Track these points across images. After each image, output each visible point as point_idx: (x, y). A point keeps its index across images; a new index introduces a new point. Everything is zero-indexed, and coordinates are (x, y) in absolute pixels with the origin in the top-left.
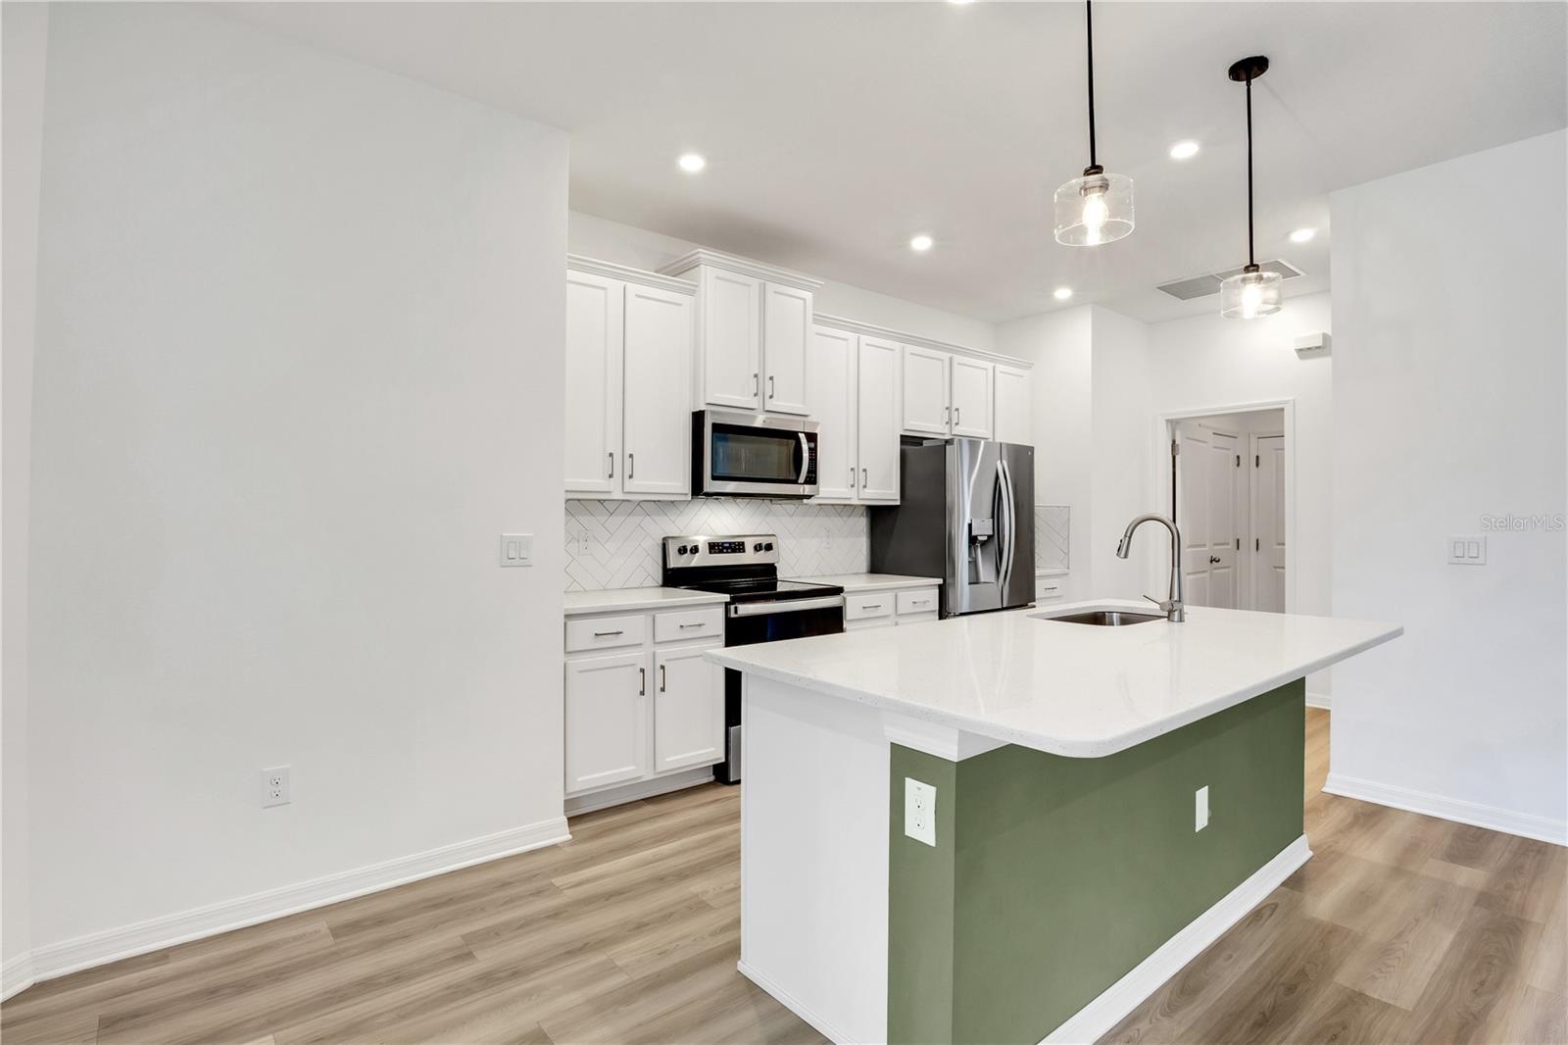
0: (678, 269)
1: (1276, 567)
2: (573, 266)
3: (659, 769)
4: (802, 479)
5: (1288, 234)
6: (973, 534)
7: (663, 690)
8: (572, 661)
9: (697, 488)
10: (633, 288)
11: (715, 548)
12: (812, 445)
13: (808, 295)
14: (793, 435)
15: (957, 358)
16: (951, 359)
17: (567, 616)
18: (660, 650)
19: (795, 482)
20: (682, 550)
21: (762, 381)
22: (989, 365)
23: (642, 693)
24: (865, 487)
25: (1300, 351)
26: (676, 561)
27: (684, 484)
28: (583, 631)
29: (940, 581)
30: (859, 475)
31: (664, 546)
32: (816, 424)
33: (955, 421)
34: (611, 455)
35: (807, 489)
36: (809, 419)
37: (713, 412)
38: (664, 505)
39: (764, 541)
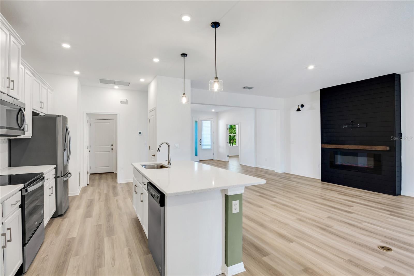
1: (95, 152)
4: (22, 128)
5: (139, 79)
13: (20, 47)
16: (41, 84)
22: (47, 89)
25: (121, 102)
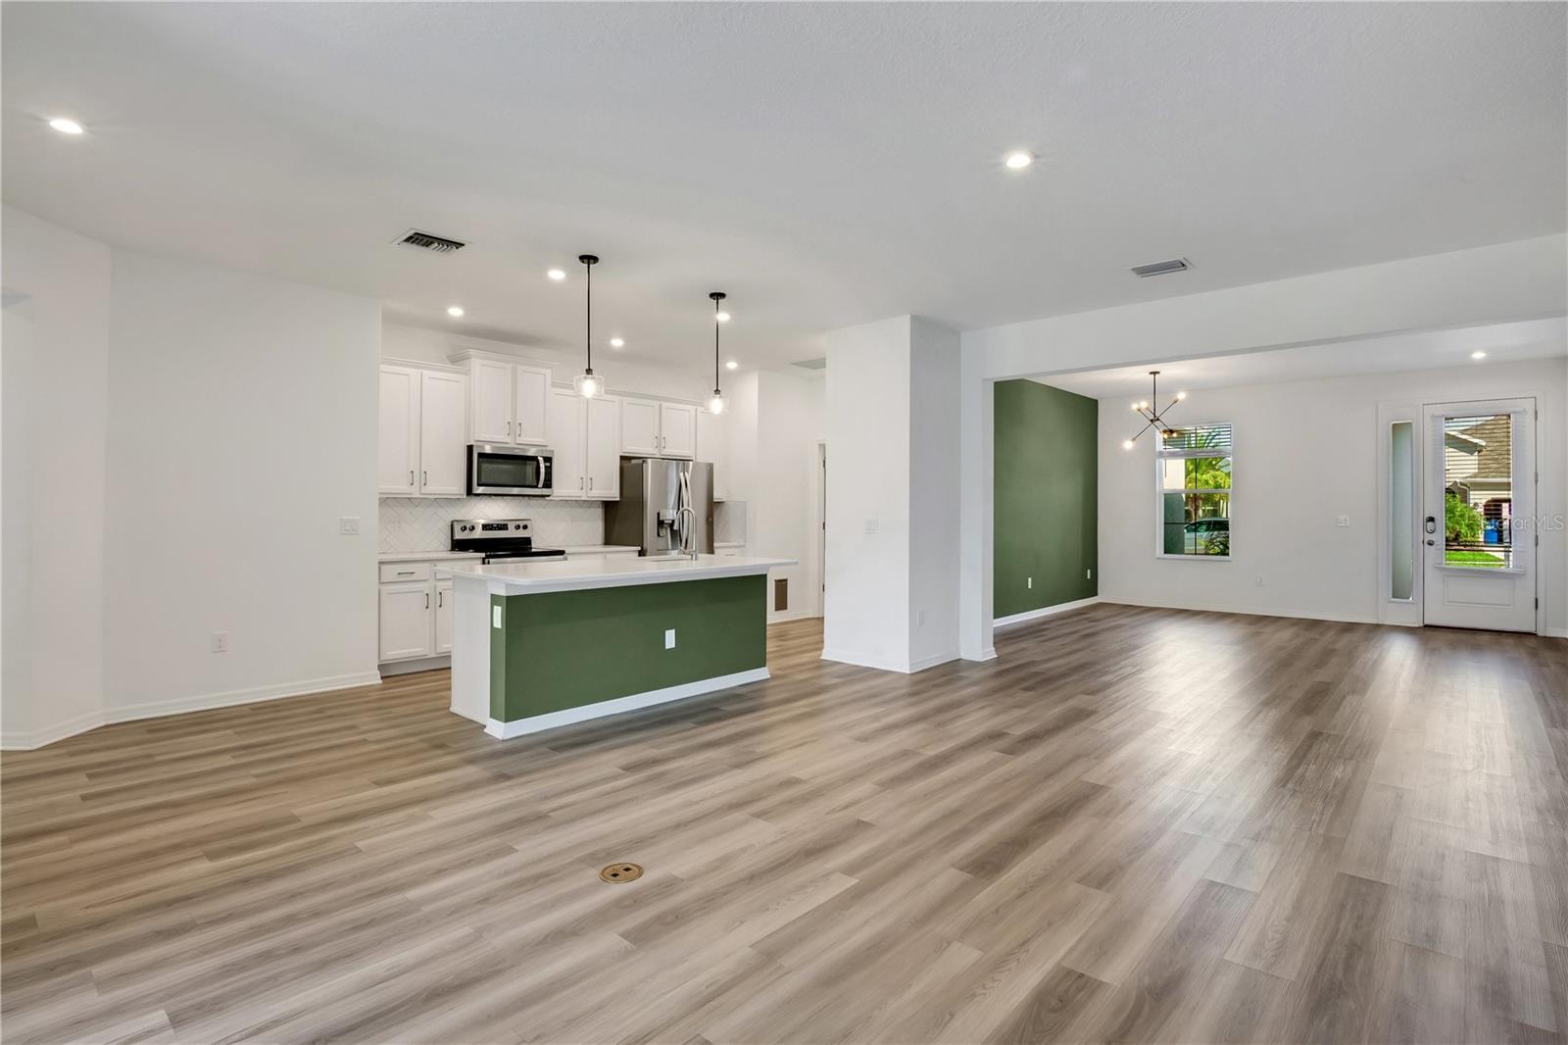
0: (457, 359)
2: (383, 363)
3: (439, 651)
4: (540, 485)
6: (661, 519)
7: (440, 606)
8: (385, 588)
9: (469, 492)
10: (427, 373)
11: (485, 527)
12: (548, 464)
13: (548, 372)
14: (534, 459)
15: (665, 404)
16: (661, 405)
17: (380, 563)
18: (439, 584)
19: (536, 487)
20: (464, 529)
21: (514, 427)
22: (692, 408)
23: (427, 607)
24: (591, 489)
26: (459, 535)
27: (460, 488)
28: (390, 572)
29: (639, 548)
30: (587, 482)
31: (452, 526)
32: (552, 451)
33: (663, 445)
34: (412, 472)
35: (545, 491)
36: (548, 448)
37: (477, 446)
38: (450, 501)
39: (522, 524)
